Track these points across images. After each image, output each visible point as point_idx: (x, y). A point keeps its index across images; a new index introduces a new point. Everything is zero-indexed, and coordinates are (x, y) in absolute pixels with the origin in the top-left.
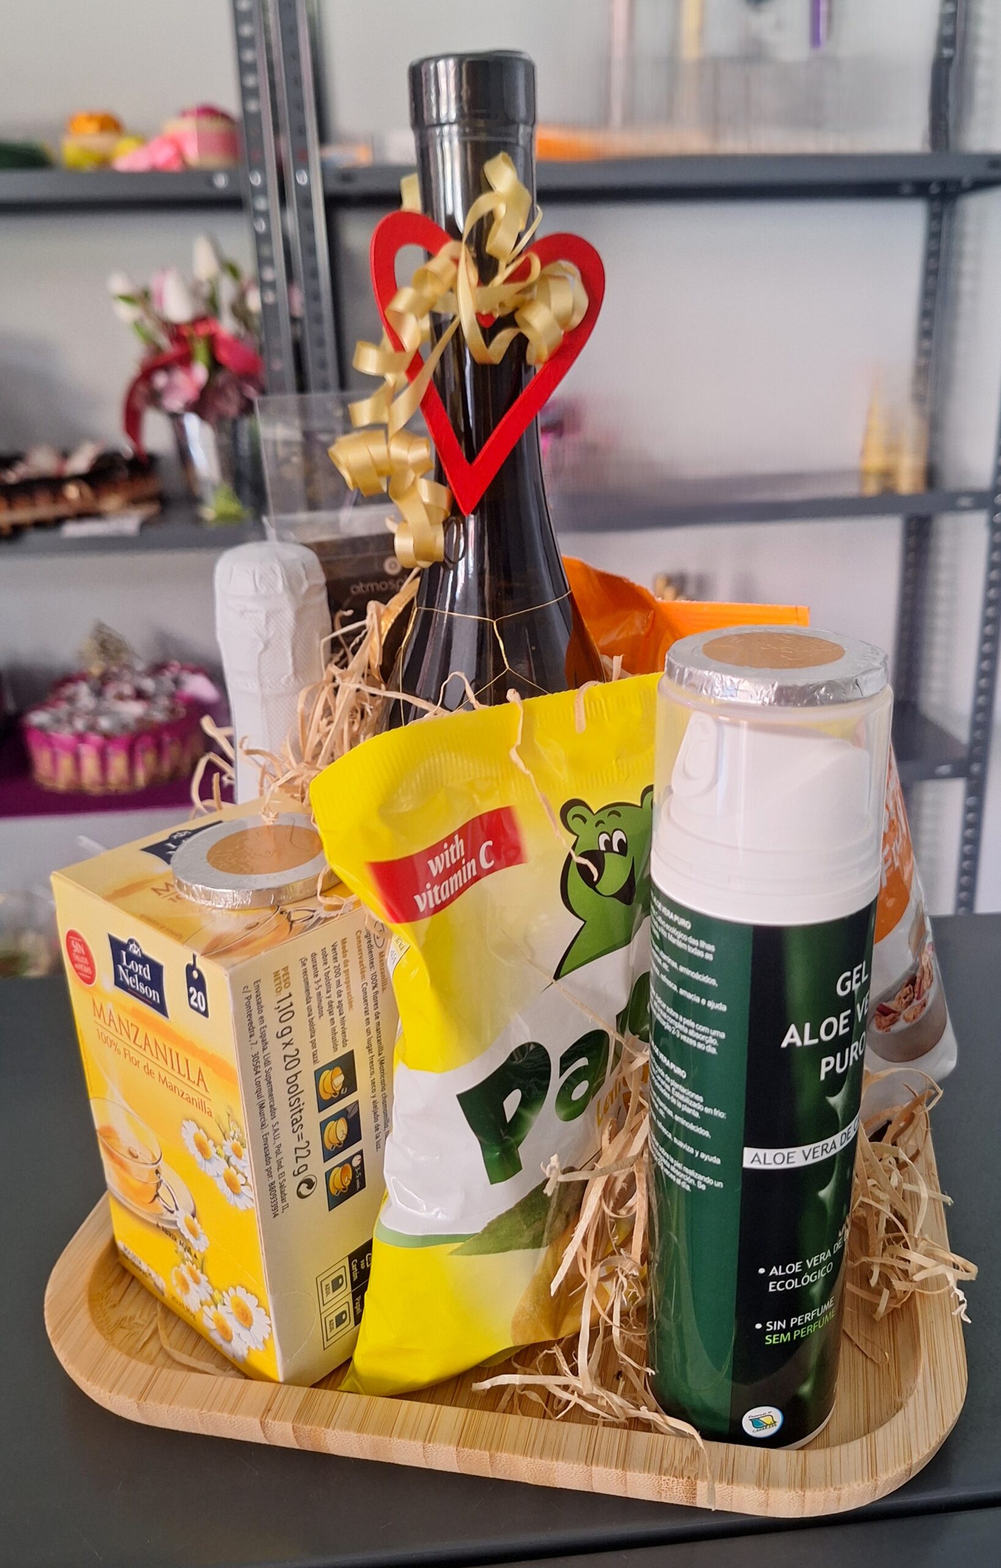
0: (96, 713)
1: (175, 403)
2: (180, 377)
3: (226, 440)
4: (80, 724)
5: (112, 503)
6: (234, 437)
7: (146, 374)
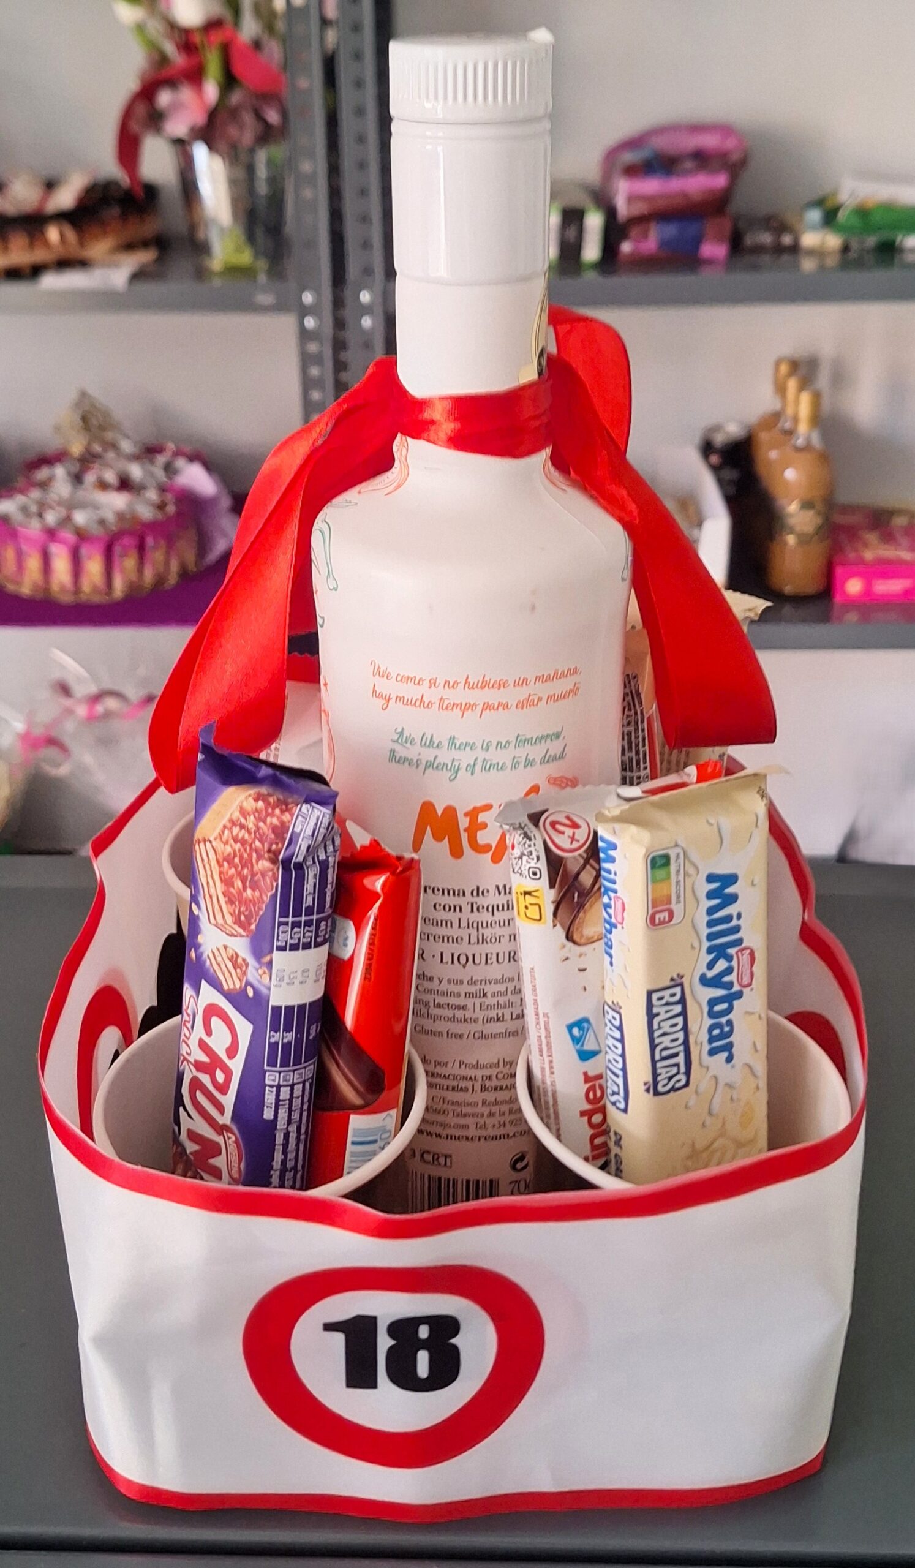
0: (71, 505)
1: (178, 126)
2: (186, 94)
3: (241, 174)
4: (51, 518)
5: (99, 248)
6: (250, 169)
7: (147, 92)
